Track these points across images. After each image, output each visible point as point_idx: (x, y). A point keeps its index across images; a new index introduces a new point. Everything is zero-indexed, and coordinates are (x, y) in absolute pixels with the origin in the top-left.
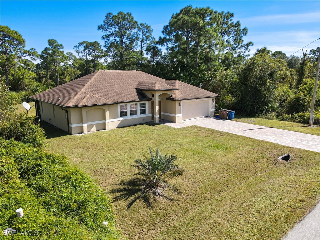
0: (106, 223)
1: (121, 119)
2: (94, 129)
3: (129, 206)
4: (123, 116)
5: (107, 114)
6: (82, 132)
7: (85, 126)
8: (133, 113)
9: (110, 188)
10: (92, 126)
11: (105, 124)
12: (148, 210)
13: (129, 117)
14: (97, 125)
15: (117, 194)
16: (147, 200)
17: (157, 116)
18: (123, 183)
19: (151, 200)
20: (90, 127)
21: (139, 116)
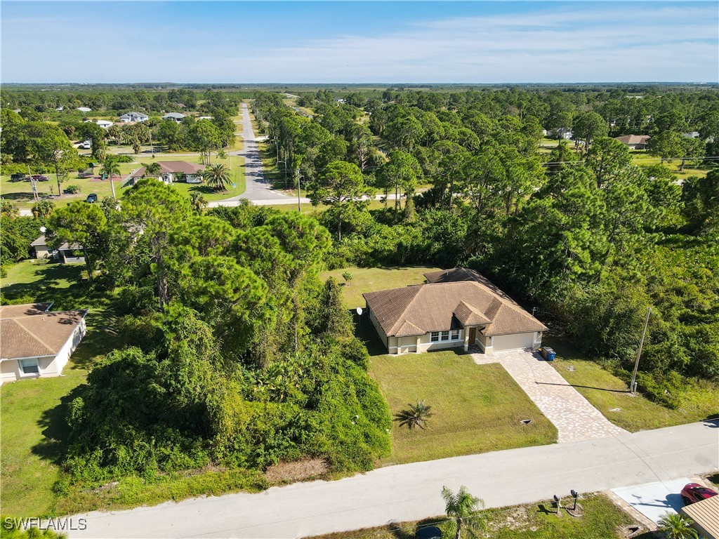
0: (388, 430)
1: (432, 343)
2: (407, 350)
3: (400, 426)
4: (435, 341)
5: (419, 340)
6: (397, 353)
7: (399, 349)
8: (445, 338)
9: (395, 413)
10: (405, 349)
11: (416, 347)
12: (408, 430)
13: (440, 342)
14: (409, 348)
15: (398, 417)
16: (410, 425)
17: (467, 346)
18: (403, 412)
19: (412, 426)
20: (403, 349)
21: (450, 341)
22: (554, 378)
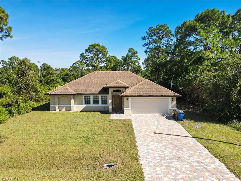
1: (85, 105)
4: (88, 103)
6: (55, 110)
7: (57, 106)
8: (96, 102)
10: (63, 107)
11: (70, 107)
13: (92, 105)
14: (66, 107)
17: (110, 108)
21: (100, 104)
22: (176, 131)
